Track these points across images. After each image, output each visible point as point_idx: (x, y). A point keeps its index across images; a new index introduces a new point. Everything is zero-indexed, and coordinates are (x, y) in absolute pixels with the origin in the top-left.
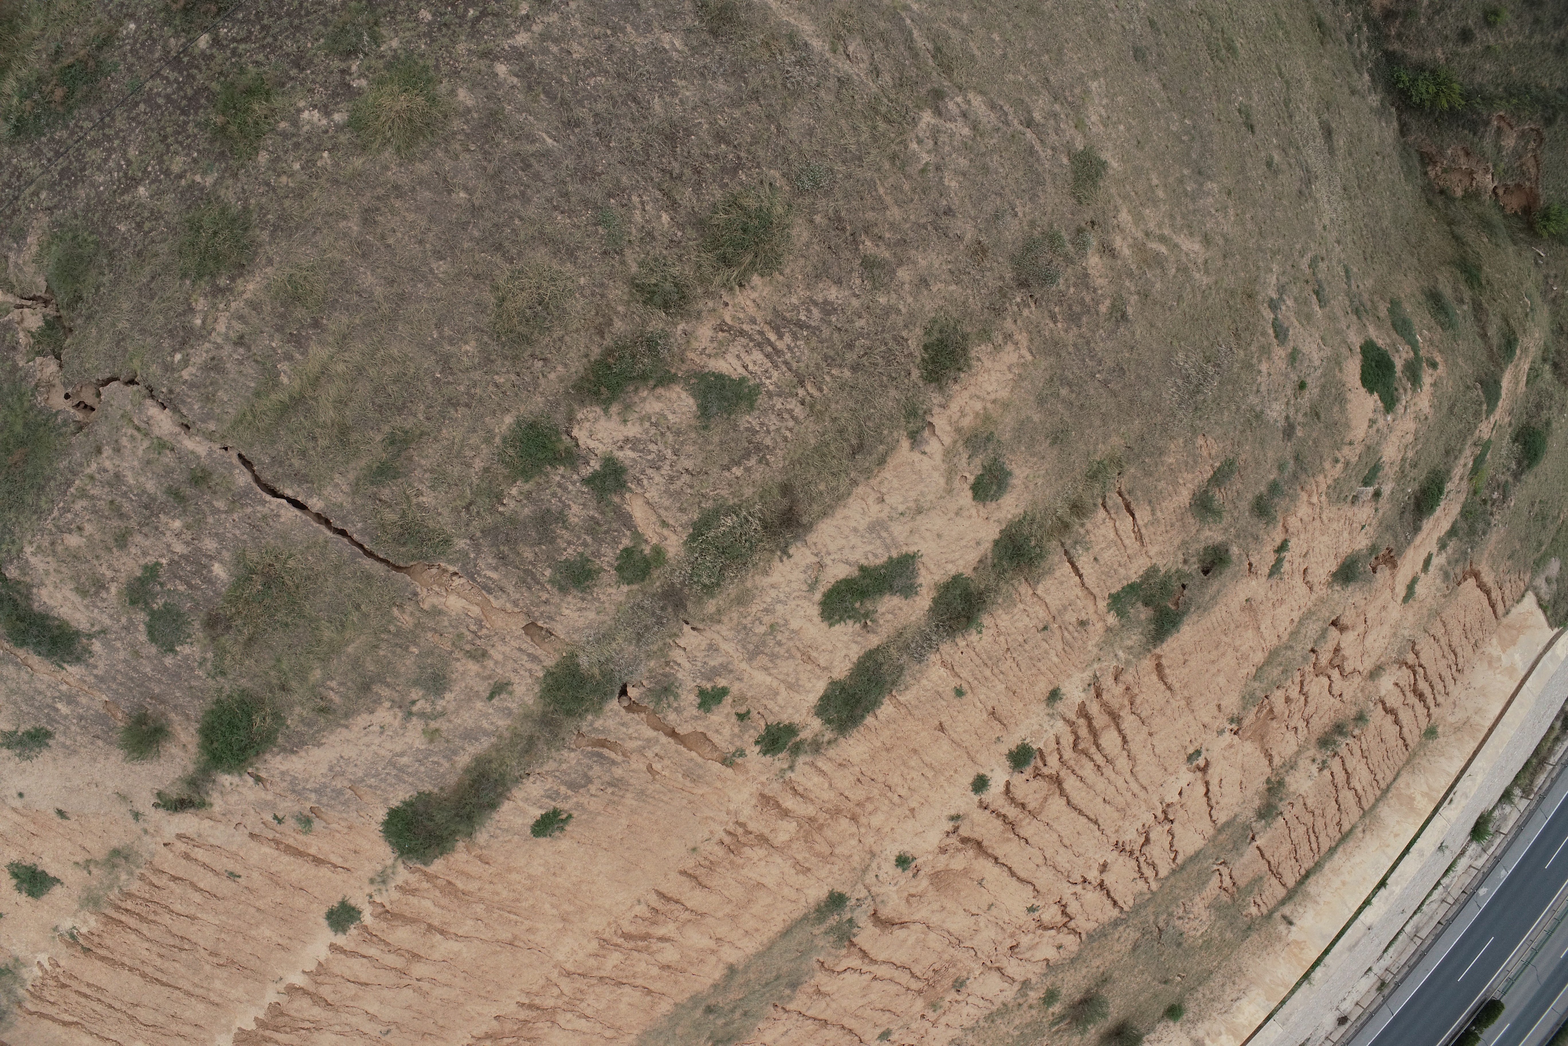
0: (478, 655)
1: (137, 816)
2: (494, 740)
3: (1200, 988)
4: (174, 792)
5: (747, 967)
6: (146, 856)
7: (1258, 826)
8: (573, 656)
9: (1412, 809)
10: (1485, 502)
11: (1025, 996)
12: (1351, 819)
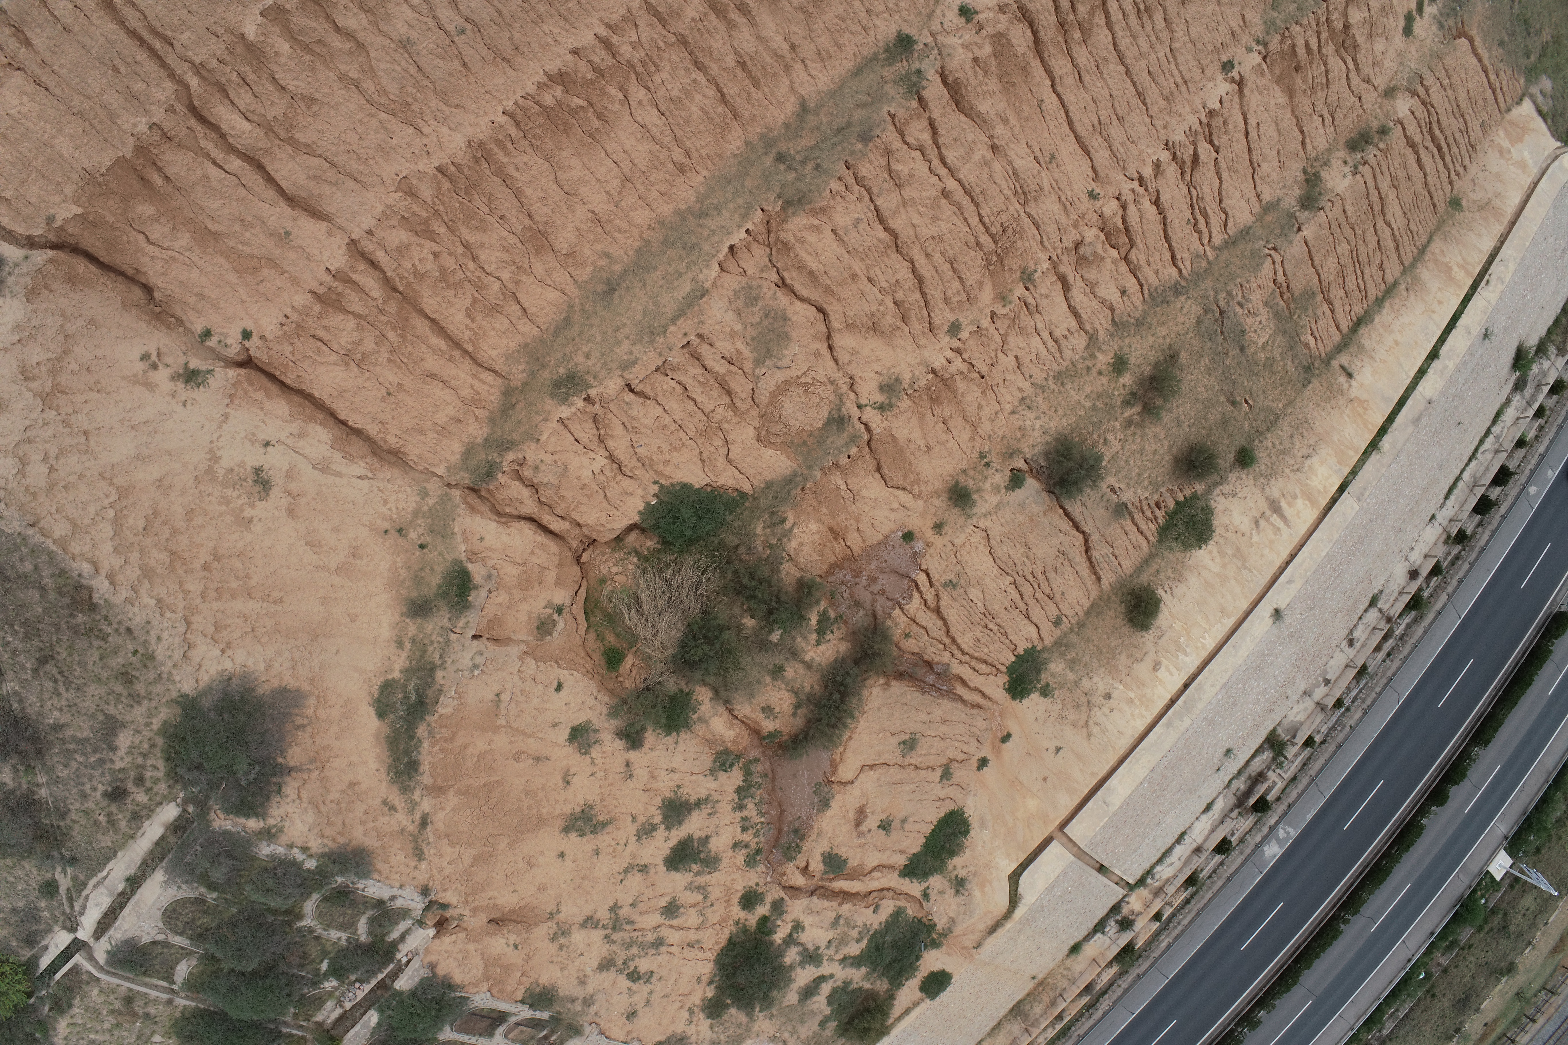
3: (1269, 435)
5: (819, 106)
7: (1303, 215)
9: (1451, 279)
11: (1093, 356)
12: (1393, 269)
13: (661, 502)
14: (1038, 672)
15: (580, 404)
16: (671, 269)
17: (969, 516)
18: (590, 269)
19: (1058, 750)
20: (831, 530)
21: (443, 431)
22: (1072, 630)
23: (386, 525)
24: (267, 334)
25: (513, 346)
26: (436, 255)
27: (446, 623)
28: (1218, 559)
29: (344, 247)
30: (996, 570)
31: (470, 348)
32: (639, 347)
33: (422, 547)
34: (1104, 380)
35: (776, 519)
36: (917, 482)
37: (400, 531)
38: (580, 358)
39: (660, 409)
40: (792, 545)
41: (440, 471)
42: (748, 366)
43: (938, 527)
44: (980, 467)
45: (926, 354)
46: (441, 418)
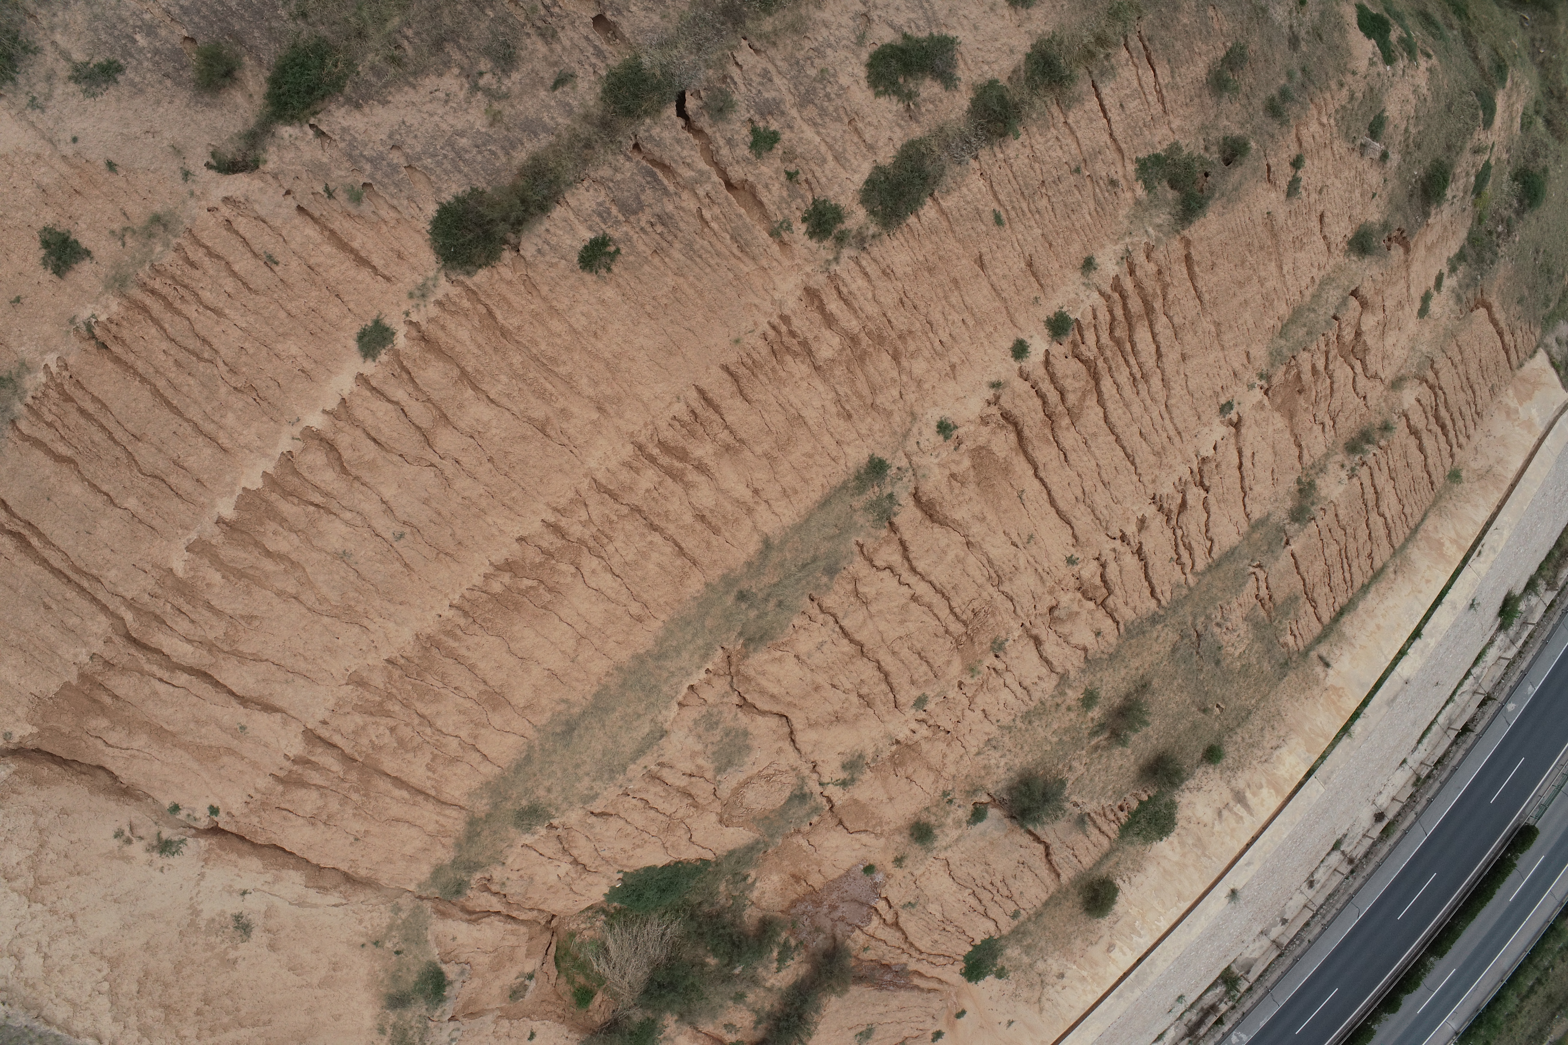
0: (548, 35)
1: (186, 175)
2: (552, 138)
3: (1239, 730)
4: (230, 151)
5: (783, 542)
6: (187, 222)
7: (1292, 528)
8: (637, 57)
9: (1442, 555)
10: (1490, 233)
11: (1063, 694)
12: (1382, 554)
13: (625, 885)
14: (995, 957)
15: (543, 831)
16: (630, 711)
17: (929, 850)
18: (548, 715)
19: (1010, 1023)
20: (793, 876)
21: (412, 859)
22: (1029, 919)
23: (363, 940)
24: (233, 812)
25: (475, 785)
26: (392, 730)
27: (424, 1013)
28: (1178, 850)
29: (300, 737)
30: (955, 887)
31: (433, 793)
33: (398, 953)
34: (1072, 715)
35: (738, 878)
36: (880, 824)
37: (376, 943)
38: (541, 792)
39: (622, 822)
40: (755, 895)
41: (412, 887)
42: (709, 775)
43: (899, 861)
44: (942, 804)
45: (890, 727)
46: (409, 850)
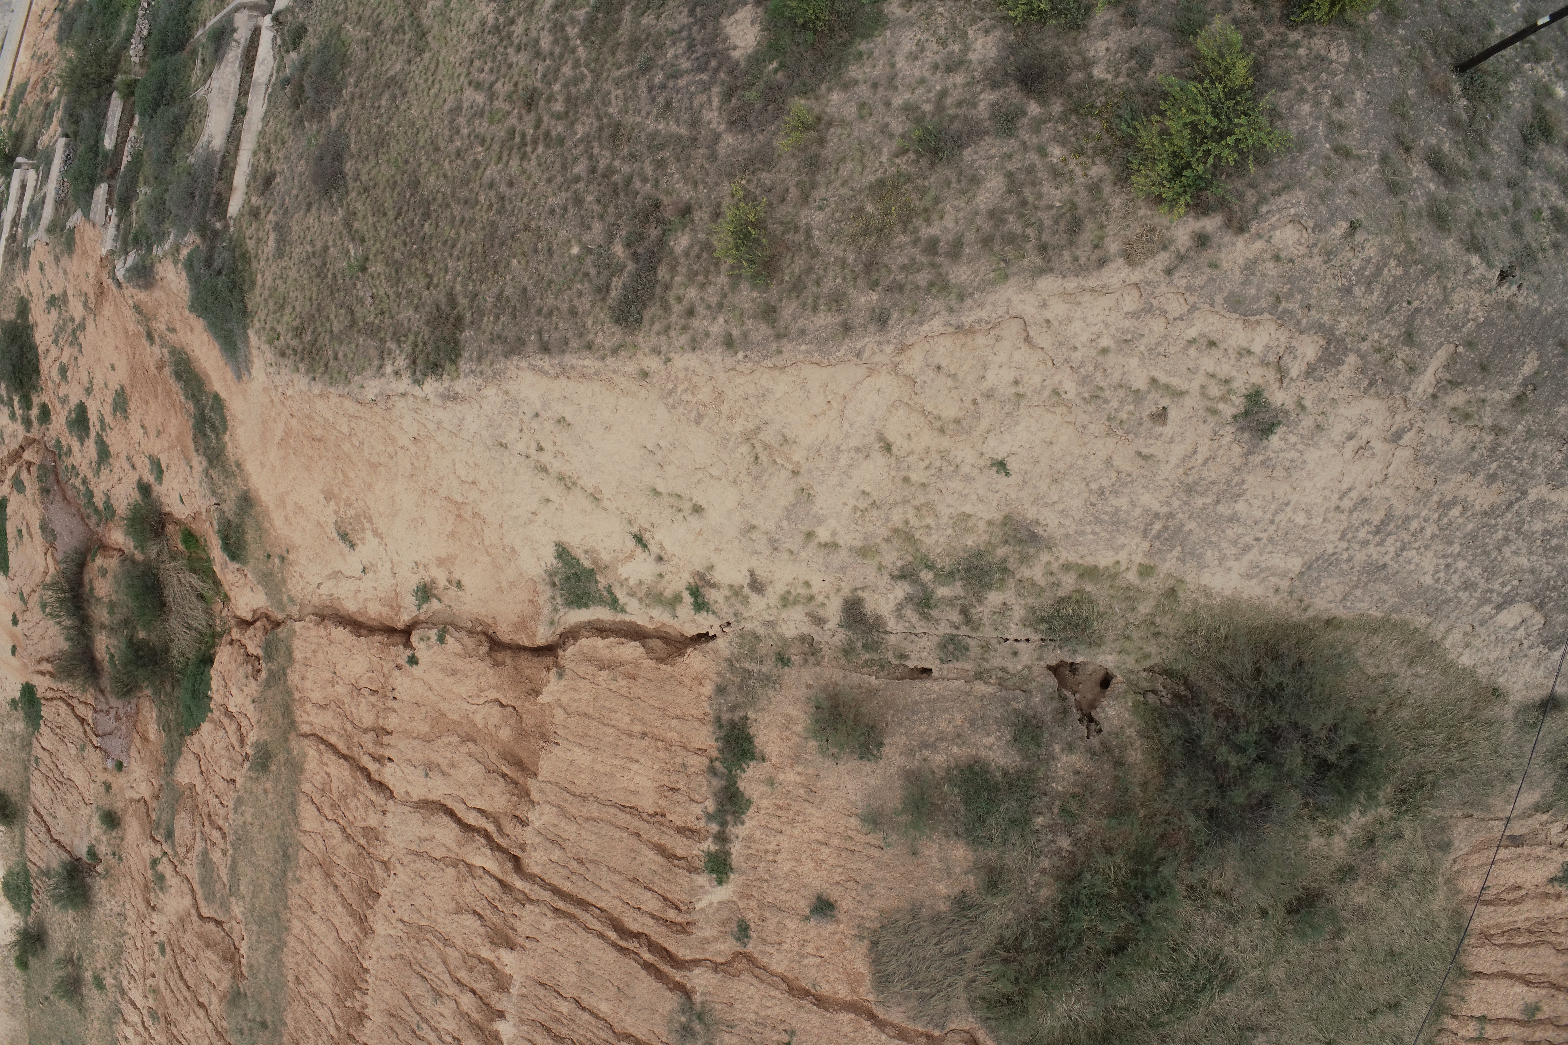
13: (207, 697)
14: (26, 716)
15: (249, 751)
16: (262, 896)
17: (98, 809)
18: (301, 864)
20: (147, 742)
21: (306, 663)
22: (28, 762)
23: (291, 557)
24: (399, 673)
25: (306, 767)
27: (224, 507)
29: (392, 787)
31: (320, 747)
32: (241, 822)
33: (269, 557)
34: (99, 966)
36: (135, 814)
37: (284, 559)
38: (269, 786)
39: (224, 776)
40: (155, 713)
41: (296, 627)
42: (208, 845)
43: (108, 787)
44: (116, 850)
45: (163, 920)
